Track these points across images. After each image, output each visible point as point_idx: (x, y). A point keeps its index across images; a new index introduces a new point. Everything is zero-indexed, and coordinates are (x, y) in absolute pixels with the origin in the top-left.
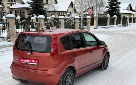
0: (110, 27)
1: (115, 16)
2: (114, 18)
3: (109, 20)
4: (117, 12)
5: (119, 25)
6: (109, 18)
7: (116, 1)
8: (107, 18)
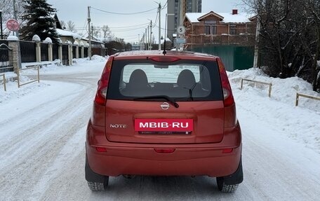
0: (43, 67)
1: (48, 40)
2: (47, 45)
3: (39, 50)
4: (51, 31)
5: (58, 61)
6: (38, 45)
7: (45, 5)
8: (35, 45)
